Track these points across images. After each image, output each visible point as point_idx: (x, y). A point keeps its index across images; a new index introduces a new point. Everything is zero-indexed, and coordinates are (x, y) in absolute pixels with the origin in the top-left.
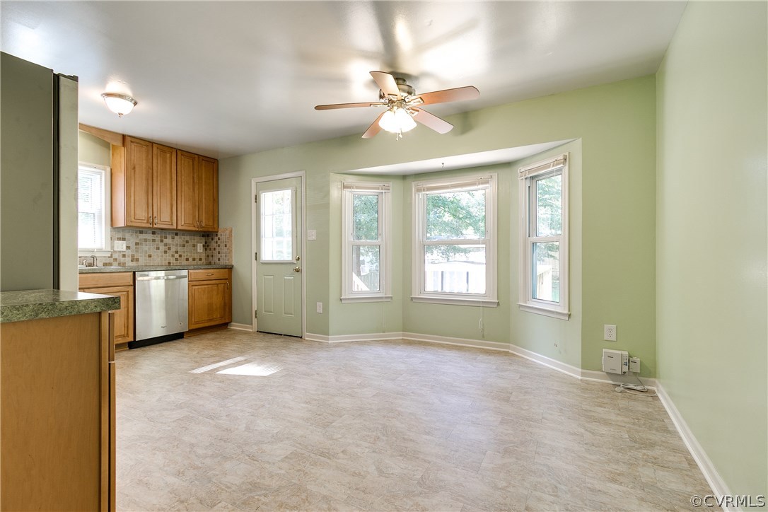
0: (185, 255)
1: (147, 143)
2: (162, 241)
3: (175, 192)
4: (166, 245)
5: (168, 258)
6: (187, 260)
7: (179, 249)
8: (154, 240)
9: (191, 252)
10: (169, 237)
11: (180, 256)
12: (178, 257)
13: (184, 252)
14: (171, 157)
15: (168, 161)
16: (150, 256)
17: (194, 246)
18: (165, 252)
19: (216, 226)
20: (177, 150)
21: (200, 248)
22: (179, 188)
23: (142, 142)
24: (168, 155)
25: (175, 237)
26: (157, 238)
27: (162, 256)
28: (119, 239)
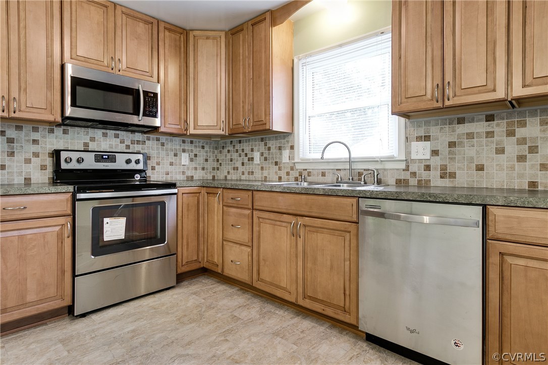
2: (511, 134)
4: (522, 141)
8: (490, 134)
10: (532, 120)
16: (481, 168)
18: (522, 158)
26: (499, 127)
27: (512, 168)
28: (419, 139)
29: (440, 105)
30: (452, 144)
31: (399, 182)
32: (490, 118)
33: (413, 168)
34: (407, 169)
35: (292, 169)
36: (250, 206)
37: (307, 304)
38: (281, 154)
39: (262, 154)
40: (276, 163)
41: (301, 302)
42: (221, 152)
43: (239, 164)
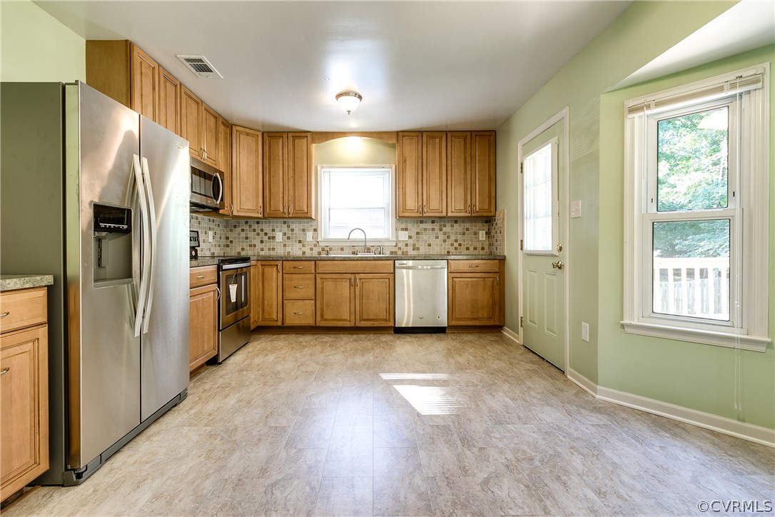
0: (465, 244)
1: (417, 134)
2: (441, 230)
3: (444, 178)
4: (445, 233)
5: (447, 247)
6: (468, 249)
7: (459, 237)
8: (433, 229)
9: (471, 241)
10: (448, 225)
11: (460, 245)
12: (457, 246)
13: (464, 241)
14: (440, 142)
15: (438, 146)
16: (429, 245)
17: (475, 233)
18: (445, 241)
19: (493, 209)
20: (446, 132)
21: (482, 235)
22: (449, 173)
23: (413, 134)
24: (437, 140)
25: (455, 225)
26: (437, 226)
27: (441, 245)
28: (402, 229)
29: (421, 215)
30: (418, 233)
31: (392, 253)
32: (433, 222)
33: (399, 245)
34: (396, 246)
35: (315, 246)
36: (313, 272)
37: (364, 324)
38: (305, 235)
39: (285, 234)
40: (300, 242)
41: (359, 324)
42: (231, 230)
43: (257, 242)
